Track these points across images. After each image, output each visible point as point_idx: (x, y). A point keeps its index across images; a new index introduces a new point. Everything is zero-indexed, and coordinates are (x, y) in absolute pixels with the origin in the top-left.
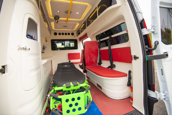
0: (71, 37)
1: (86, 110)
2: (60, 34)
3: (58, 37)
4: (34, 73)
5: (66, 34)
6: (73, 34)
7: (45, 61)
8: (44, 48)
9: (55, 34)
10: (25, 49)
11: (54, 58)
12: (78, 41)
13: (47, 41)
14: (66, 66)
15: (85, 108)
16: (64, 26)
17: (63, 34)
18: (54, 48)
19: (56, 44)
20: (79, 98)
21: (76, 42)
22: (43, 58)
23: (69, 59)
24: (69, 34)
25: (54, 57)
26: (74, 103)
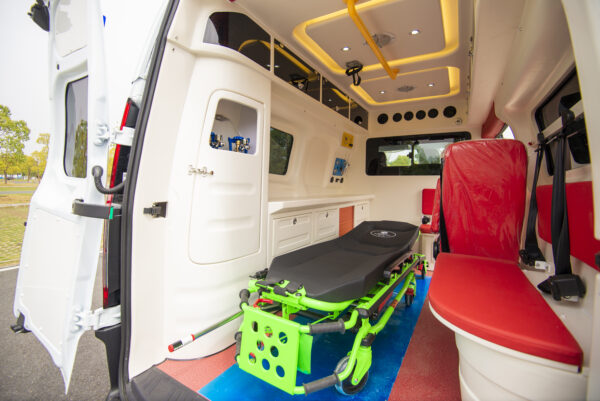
0: (441, 124)
2: (397, 118)
3: (392, 129)
5: (421, 115)
6: (450, 112)
8: (340, 166)
9: (383, 119)
10: (203, 172)
11: (371, 200)
13: (351, 145)
14: (384, 233)
16: (400, 89)
17: (409, 116)
18: (376, 166)
20: (283, 338)
23: (424, 212)
24: (433, 113)
25: (373, 196)
26: (268, 343)
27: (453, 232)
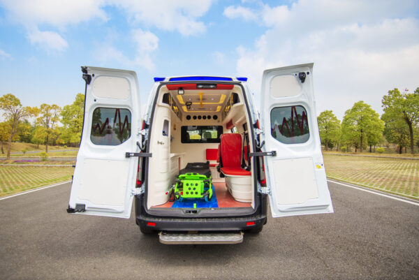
0: (212, 122)
1: (202, 196)
2: (195, 118)
4: (165, 162)
5: (204, 118)
6: (215, 117)
7: (173, 155)
9: (188, 118)
10: (161, 143)
11: (183, 154)
12: (224, 128)
13: (175, 129)
14: (198, 166)
15: (202, 194)
17: (200, 117)
18: (185, 139)
19: (188, 133)
20: (197, 185)
21: (220, 129)
22: (171, 152)
23: (207, 159)
24: (209, 117)
26: (192, 187)
27: (224, 161)
